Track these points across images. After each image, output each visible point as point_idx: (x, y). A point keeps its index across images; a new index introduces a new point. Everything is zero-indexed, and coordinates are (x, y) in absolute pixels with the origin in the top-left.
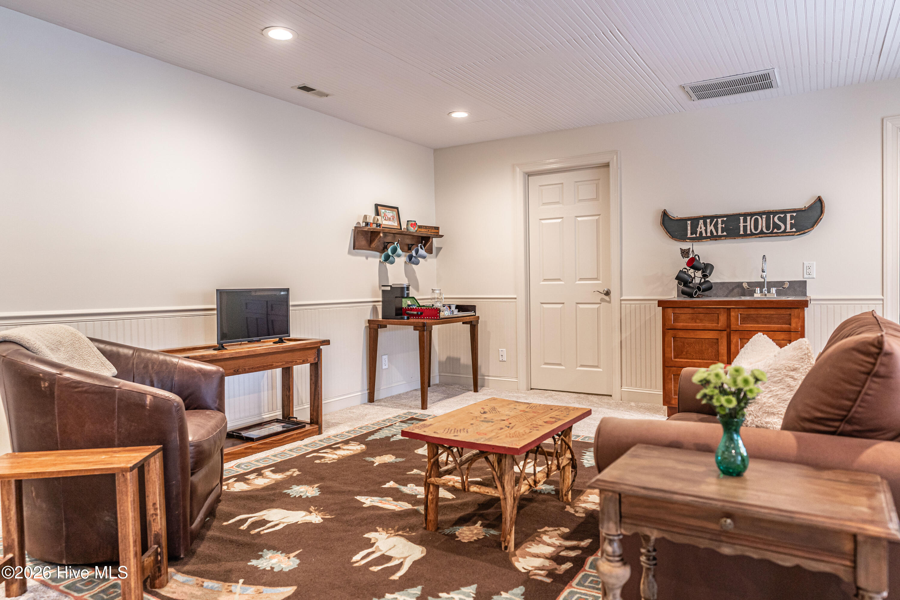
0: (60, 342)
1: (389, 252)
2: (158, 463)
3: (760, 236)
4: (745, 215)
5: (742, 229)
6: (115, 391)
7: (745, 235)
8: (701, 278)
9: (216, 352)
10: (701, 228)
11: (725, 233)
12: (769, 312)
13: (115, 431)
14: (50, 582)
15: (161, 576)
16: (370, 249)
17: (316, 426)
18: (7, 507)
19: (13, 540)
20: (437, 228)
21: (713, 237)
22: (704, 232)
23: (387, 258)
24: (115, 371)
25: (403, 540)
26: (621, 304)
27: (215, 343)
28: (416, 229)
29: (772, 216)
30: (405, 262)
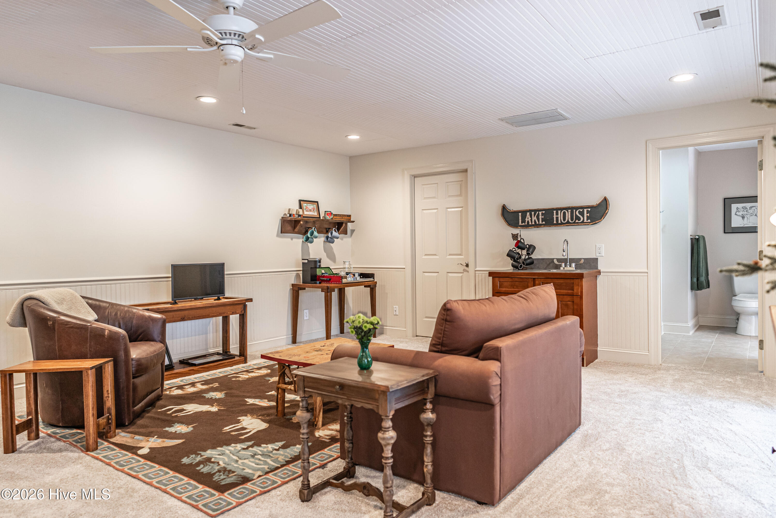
0: (64, 299)
1: (309, 235)
2: (110, 368)
3: (567, 225)
4: (557, 209)
5: (555, 219)
6: (88, 327)
7: (557, 224)
8: (526, 255)
9: (171, 306)
10: (528, 219)
11: (544, 223)
12: (560, 282)
13: (88, 350)
14: (52, 434)
15: (111, 431)
16: (294, 232)
17: (243, 358)
18: (29, 390)
19: (32, 408)
20: (350, 216)
21: (537, 225)
22: (530, 221)
23: (307, 239)
24: (96, 317)
25: (259, 421)
26: (475, 274)
27: (170, 300)
28: (332, 217)
29: (574, 210)
30: (324, 241)
